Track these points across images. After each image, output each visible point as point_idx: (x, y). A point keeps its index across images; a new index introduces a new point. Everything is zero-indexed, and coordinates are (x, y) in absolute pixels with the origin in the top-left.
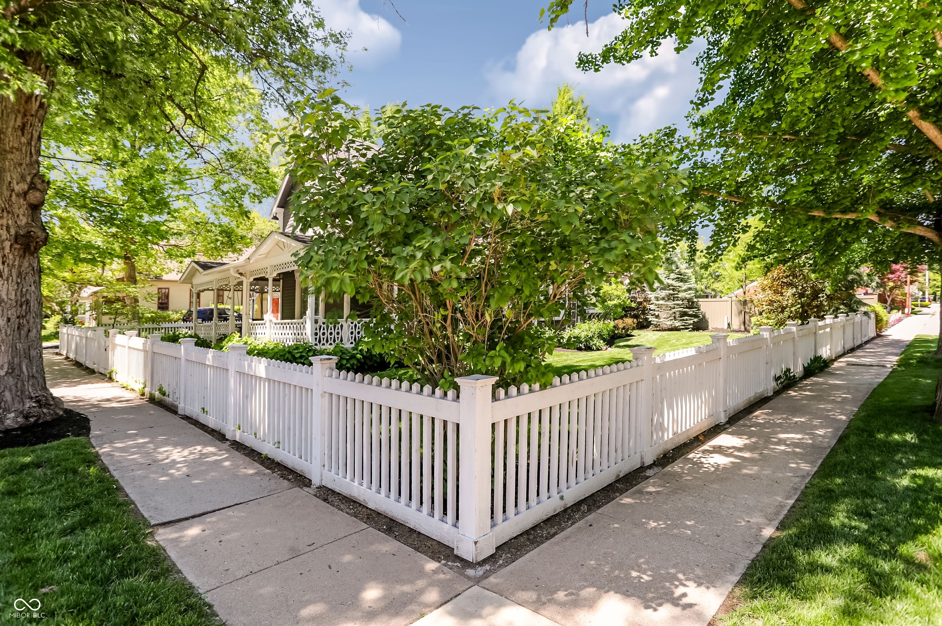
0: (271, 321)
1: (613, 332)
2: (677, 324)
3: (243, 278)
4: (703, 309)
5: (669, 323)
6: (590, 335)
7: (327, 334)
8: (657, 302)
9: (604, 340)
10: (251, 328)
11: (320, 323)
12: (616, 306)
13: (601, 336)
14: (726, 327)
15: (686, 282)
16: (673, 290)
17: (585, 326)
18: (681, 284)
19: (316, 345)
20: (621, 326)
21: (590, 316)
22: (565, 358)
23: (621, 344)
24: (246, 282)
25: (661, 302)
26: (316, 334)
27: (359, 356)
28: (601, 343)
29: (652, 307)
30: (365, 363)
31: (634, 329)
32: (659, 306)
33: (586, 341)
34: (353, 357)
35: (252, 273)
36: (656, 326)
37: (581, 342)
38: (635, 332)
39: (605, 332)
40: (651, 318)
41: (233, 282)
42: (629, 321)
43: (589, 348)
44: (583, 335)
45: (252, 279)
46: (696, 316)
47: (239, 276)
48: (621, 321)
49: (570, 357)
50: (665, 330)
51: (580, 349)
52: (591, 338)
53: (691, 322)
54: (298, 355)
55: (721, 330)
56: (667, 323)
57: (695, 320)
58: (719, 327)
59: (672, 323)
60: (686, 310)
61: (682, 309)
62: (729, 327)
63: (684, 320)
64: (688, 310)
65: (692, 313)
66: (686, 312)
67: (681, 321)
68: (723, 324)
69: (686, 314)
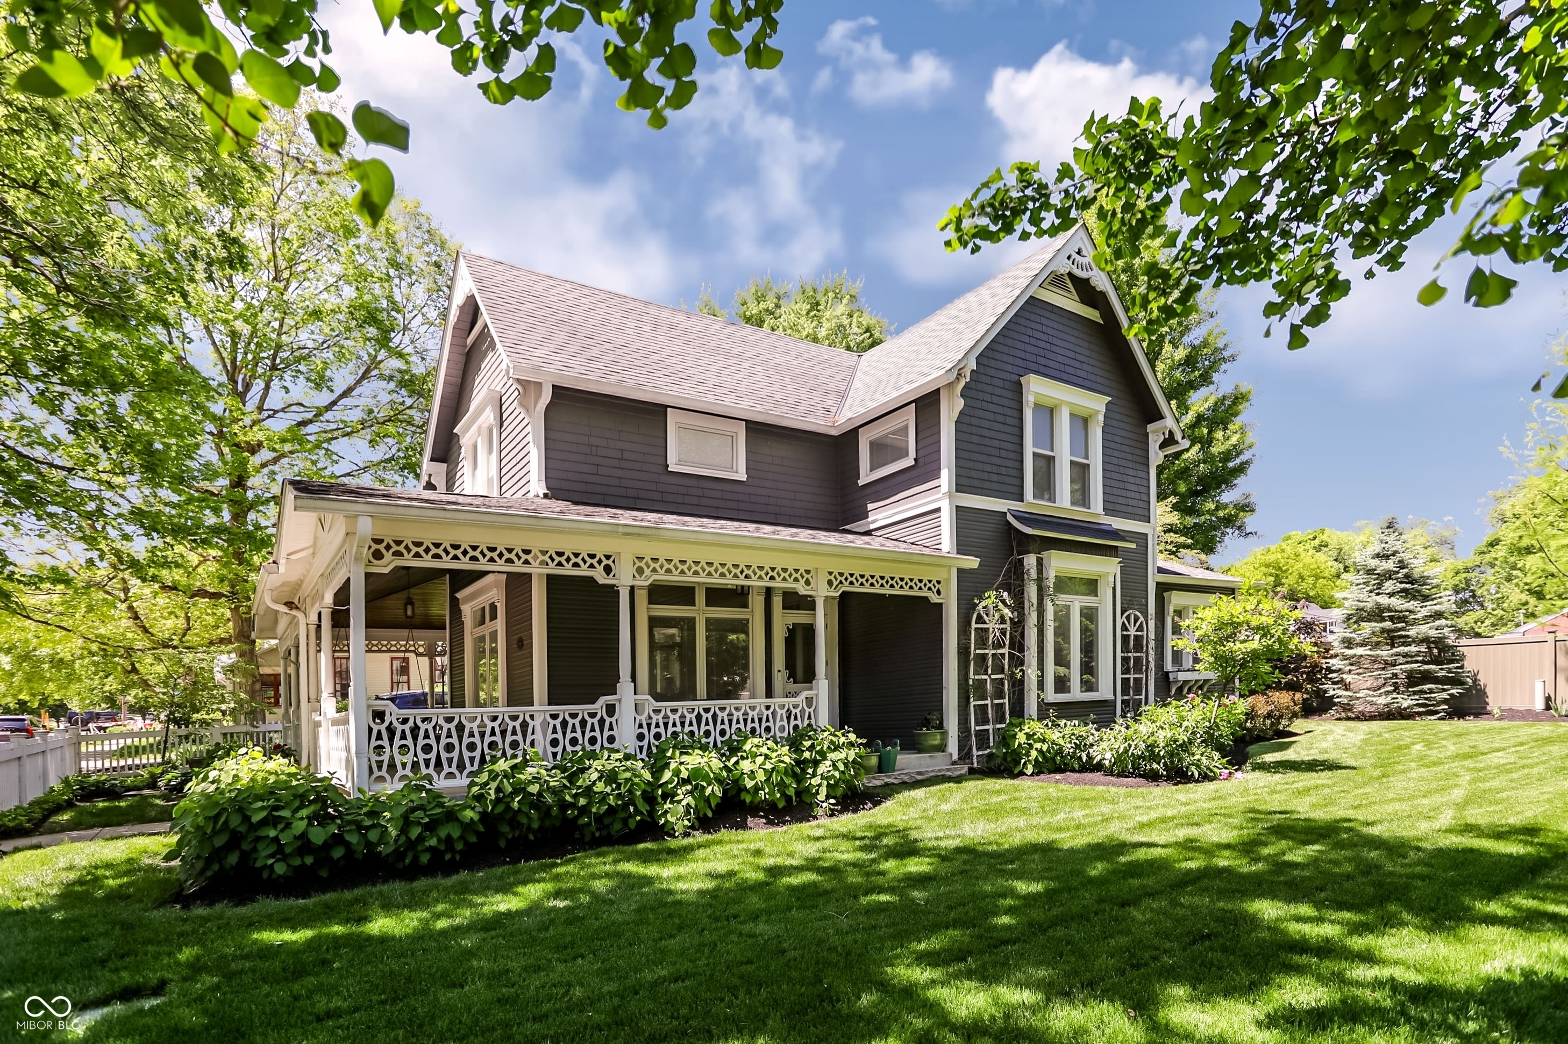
0: (326, 716)
1: (1241, 725)
2: (1404, 701)
4: (1469, 665)
5: (1382, 700)
6: (1183, 738)
7: (415, 749)
8: (1349, 652)
9: (1220, 748)
12: (1255, 655)
13: (1211, 740)
14: (1539, 705)
15: (1426, 598)
16: (1391, 619)
17: (1167, 714)
18: (1412, 605)
20: (1263, 710)
21: (1180, 689)
22: (1105, 809)
23: (1269, 758)
24: (307, 622)
25: (1360, 651)
27: (468, 815)
28: (1215, 760)
29: (1335, 663)
31: (1295, 715)
32: (1355, 661)
33: (1171, 755)
34: (451, 815)
36: (1347, 708)
37: (1155, 757)
38: (1299, 725)
39: (1225, 730)
40: (1331, 690)
42: (1283, 698)
43: (1179, 775)
44: (1162, 737)
46: (1456, 681)
47: (286, 610)
48: (1262, 699)
49: (1122, 807)
50: (1372, 718)
51: (1153, 777)
52: (1185, 747)
53: (1445, 695)
55: (1528, 716)
56: (1374, 699)
57: (1454, 691)
58: (1519, 706)
59: (1389, 700)
60: (1426, 667)
61: (1415, 665)
62: (1548, 708)
63: (1422, 692)
64: (1433, 667)
65: (1443, 673)
66: (1428, 671)
67: (1415, 693)
68: (1532, 700)
69: (1427, 677)
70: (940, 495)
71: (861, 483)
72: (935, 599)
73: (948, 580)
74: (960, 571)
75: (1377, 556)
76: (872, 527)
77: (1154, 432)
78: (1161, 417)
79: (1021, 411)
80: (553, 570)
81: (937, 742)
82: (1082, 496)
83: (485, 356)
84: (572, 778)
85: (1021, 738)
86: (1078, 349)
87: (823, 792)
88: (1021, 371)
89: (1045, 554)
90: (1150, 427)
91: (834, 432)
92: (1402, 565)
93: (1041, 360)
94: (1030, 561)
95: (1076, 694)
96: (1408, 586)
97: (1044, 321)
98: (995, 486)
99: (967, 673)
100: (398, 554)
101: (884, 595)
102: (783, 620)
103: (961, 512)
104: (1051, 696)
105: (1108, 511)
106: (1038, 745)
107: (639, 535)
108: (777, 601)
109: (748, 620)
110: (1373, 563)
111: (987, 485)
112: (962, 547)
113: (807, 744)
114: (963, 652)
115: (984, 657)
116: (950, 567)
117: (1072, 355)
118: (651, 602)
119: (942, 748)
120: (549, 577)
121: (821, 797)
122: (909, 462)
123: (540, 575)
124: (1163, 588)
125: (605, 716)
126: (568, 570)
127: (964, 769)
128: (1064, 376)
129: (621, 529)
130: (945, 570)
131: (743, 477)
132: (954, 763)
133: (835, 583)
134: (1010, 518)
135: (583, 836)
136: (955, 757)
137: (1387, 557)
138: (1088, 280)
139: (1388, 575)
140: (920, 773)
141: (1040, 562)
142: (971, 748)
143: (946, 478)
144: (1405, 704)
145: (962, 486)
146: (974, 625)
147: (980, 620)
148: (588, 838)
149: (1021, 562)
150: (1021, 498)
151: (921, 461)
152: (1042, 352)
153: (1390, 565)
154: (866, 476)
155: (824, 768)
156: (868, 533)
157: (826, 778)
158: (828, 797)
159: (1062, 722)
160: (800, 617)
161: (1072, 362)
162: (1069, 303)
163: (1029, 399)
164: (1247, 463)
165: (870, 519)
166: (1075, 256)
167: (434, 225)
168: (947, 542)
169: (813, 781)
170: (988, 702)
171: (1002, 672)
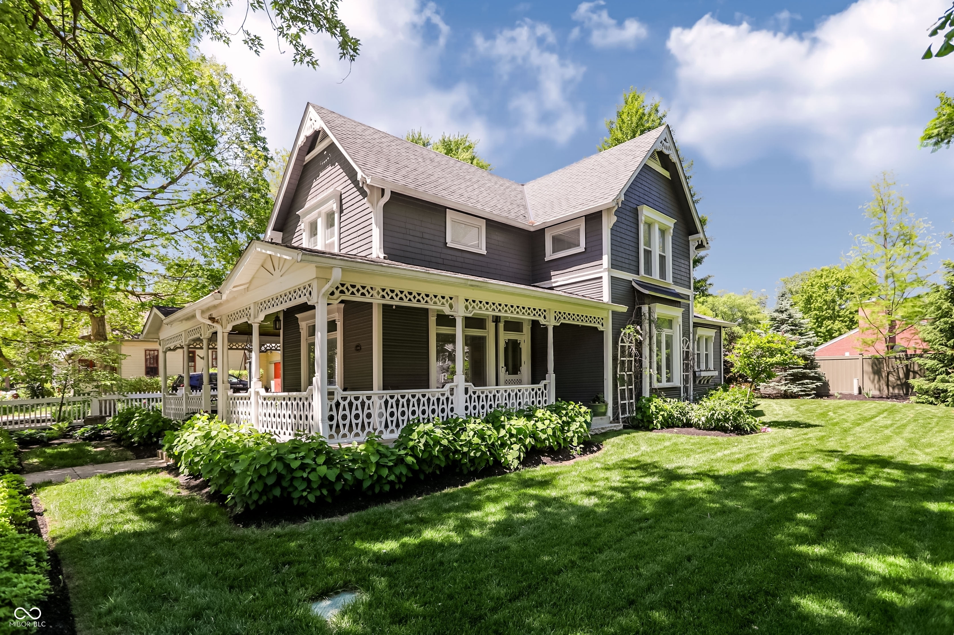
0: (257, 393)
2: (795, 389)
3: (218, 327)
4: (822, 370)
5: (784, 388)
7: (351, 417)
10: (231, 402)
11: (337, 397)
14: (856, 392)
19: (331, 437)
21: (700, 381)
24: (223, 331)
26: (331, 418)
27: (410, 459)
28: (757, 422)
30: (421, 470)
34: (400, 460)
35: (230, 317)
37: (726, 420)
41: (207, 334)
43: (736, 430)
45: (229, 328)
46: (818, 378)
47: (209, 322)
51: (724, 430)
53: (814, 386)
54: (295, 465)
55: (850, 397)
56: (779, 387)
57: (818, 384)
58: (845, 392)
59: (786, 388)
60: (805, 371)
61: (799, 370)
62: (860, 393)
63: (803, 384)
64: (808, 371)
65: (813, 374)
66: (804, 373)
67: (799, 384)
68: (852, 389)
69: (805, 376)
70: (602, 270)
71: (546, 259)
72: (601, 328)
73: (607, 318)
74: (613, 313)
75: (777, 311)
76: (554, 285)
77: (693, 240)
78: (697, 232)
79: (638, 225)
80: (388, 301)
81: (603, 410)
82: (663, 274)
83: (324, 167)
84: (458, 435)
85: (653, 408)
86: (661, 193)
87: (575, 440)
88: (637, 203)
89: (652, 305)
90: (690, 238)
91: (532, 229)
92: (790, 316)
93: (646, 198)
94: (645, 309)
95: (665, 384)
96: (793, 328)
97: (647, 176)
98: (627, 266)
99: (616, 372)
100: (342, 292)
101: (578, 325)
102: (505, 336)
103: (614, 280)
104: (656, 385)
105: (675, 283)
106: (662, 413)
107: (477, 286)
108: (501, 325)
109: (485, 337)
110: (776, 315)
111: (624, 265)
112: (615, 299)
113: (564, 412)
114: (615, 359)
115: (623, 362)
116: (609, 310)
117: (658, 195)
118: (438, 324)
119: (604, 414)
120: (384, 306)
121: (575, 444)
122: (581, 248)
123: (379, 304)
124: (696, 325)
125: (450, 396)
126: (396, 302)
127: (620, 426)
128: (656, 207)
129: (469, 283)
130: (606, 312)
131: (485, 252)
132: (611, 423)
133: (557, 318)
134: (634, 284)
135: (461, 470)
136: (611, 419)
137: (782, 312)
138: (668, 155)
139: (783, 322)
140: (603, 428)
141: (650, 308)
142: (618, 414)
143: (606, 259)
144: (795, 390)
145: (614, 265)
146: (620, 344)
147: (622, 341)
148: (465, 472)
149: (640, 308)
150: (638, 274)
151: (589, 250)
152: (646, 193)
153: (784, 316)
154: (550, 255)
155: (574, 427)
156: (551, 288)
157: (577, 432)
158: (579, 444)
159: (668, 400)
160: (513, 336)
161: (658, 200)
162: (657, 166)
163: (642, 219)
164: (702, 258)
165: (552, 281)
166: (664, 142)
167: (235, 82)
168: (606, 297)
169: (569, 434)
170: (625, 387)
171: (631, 371)
